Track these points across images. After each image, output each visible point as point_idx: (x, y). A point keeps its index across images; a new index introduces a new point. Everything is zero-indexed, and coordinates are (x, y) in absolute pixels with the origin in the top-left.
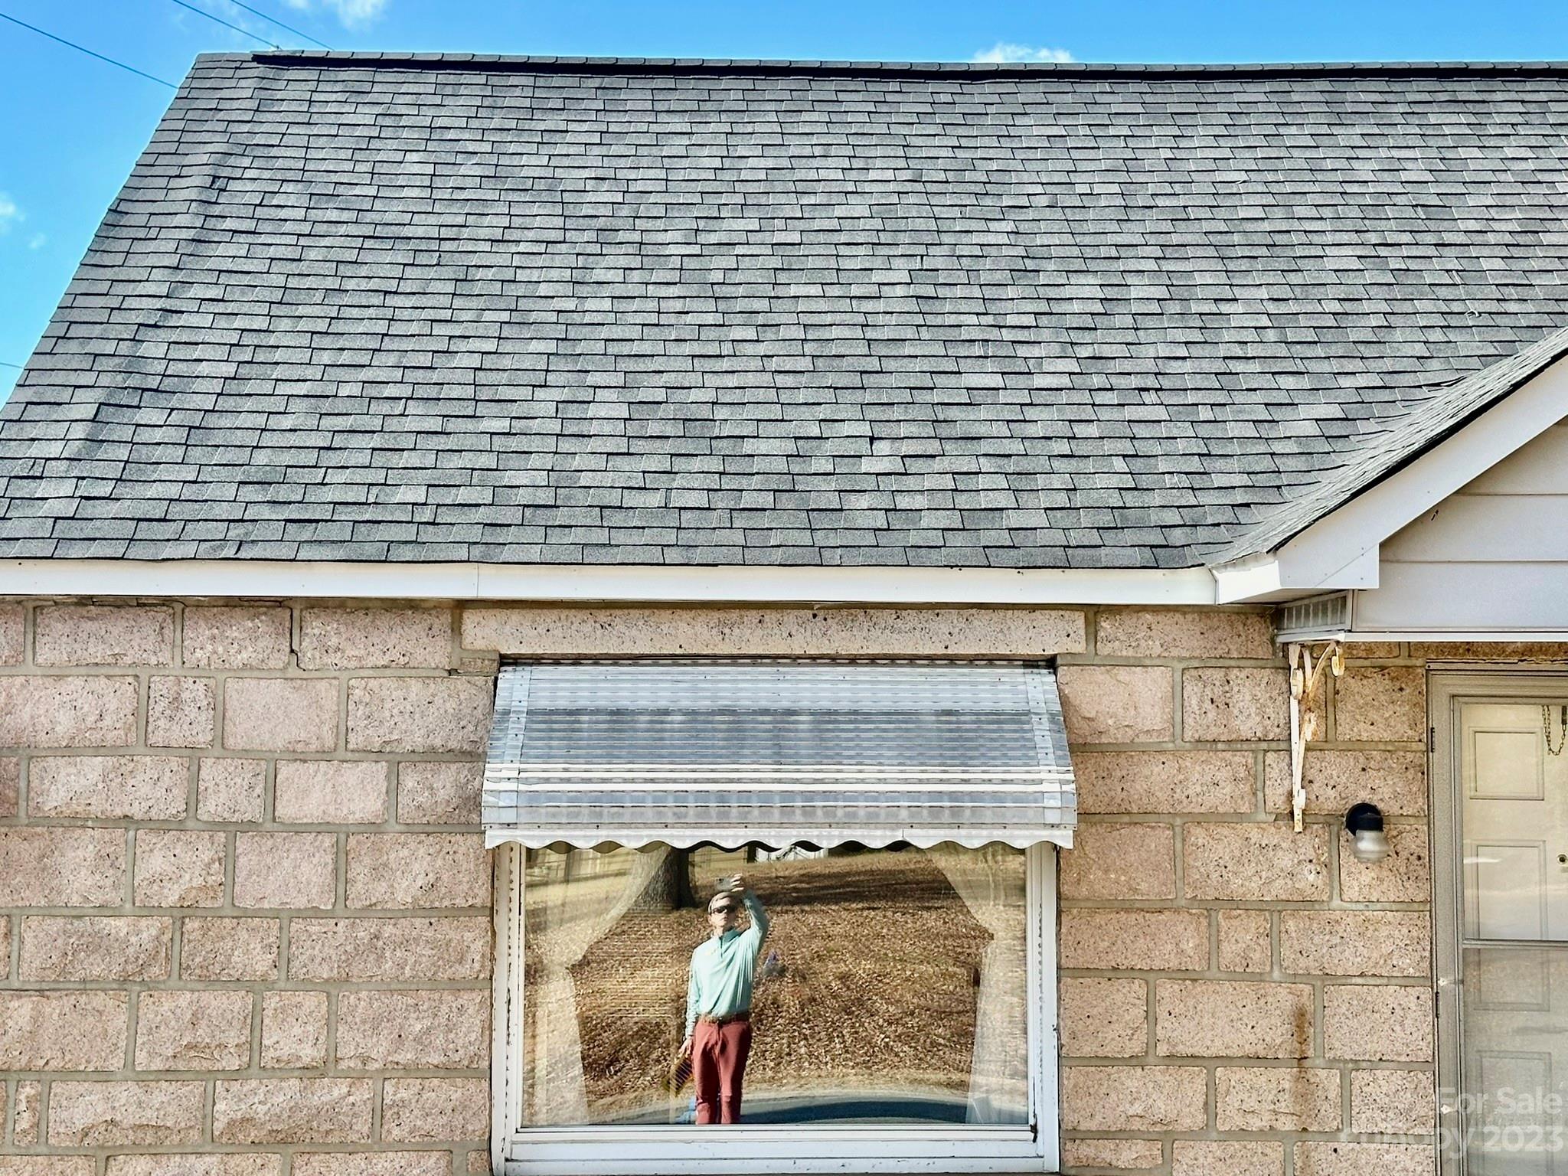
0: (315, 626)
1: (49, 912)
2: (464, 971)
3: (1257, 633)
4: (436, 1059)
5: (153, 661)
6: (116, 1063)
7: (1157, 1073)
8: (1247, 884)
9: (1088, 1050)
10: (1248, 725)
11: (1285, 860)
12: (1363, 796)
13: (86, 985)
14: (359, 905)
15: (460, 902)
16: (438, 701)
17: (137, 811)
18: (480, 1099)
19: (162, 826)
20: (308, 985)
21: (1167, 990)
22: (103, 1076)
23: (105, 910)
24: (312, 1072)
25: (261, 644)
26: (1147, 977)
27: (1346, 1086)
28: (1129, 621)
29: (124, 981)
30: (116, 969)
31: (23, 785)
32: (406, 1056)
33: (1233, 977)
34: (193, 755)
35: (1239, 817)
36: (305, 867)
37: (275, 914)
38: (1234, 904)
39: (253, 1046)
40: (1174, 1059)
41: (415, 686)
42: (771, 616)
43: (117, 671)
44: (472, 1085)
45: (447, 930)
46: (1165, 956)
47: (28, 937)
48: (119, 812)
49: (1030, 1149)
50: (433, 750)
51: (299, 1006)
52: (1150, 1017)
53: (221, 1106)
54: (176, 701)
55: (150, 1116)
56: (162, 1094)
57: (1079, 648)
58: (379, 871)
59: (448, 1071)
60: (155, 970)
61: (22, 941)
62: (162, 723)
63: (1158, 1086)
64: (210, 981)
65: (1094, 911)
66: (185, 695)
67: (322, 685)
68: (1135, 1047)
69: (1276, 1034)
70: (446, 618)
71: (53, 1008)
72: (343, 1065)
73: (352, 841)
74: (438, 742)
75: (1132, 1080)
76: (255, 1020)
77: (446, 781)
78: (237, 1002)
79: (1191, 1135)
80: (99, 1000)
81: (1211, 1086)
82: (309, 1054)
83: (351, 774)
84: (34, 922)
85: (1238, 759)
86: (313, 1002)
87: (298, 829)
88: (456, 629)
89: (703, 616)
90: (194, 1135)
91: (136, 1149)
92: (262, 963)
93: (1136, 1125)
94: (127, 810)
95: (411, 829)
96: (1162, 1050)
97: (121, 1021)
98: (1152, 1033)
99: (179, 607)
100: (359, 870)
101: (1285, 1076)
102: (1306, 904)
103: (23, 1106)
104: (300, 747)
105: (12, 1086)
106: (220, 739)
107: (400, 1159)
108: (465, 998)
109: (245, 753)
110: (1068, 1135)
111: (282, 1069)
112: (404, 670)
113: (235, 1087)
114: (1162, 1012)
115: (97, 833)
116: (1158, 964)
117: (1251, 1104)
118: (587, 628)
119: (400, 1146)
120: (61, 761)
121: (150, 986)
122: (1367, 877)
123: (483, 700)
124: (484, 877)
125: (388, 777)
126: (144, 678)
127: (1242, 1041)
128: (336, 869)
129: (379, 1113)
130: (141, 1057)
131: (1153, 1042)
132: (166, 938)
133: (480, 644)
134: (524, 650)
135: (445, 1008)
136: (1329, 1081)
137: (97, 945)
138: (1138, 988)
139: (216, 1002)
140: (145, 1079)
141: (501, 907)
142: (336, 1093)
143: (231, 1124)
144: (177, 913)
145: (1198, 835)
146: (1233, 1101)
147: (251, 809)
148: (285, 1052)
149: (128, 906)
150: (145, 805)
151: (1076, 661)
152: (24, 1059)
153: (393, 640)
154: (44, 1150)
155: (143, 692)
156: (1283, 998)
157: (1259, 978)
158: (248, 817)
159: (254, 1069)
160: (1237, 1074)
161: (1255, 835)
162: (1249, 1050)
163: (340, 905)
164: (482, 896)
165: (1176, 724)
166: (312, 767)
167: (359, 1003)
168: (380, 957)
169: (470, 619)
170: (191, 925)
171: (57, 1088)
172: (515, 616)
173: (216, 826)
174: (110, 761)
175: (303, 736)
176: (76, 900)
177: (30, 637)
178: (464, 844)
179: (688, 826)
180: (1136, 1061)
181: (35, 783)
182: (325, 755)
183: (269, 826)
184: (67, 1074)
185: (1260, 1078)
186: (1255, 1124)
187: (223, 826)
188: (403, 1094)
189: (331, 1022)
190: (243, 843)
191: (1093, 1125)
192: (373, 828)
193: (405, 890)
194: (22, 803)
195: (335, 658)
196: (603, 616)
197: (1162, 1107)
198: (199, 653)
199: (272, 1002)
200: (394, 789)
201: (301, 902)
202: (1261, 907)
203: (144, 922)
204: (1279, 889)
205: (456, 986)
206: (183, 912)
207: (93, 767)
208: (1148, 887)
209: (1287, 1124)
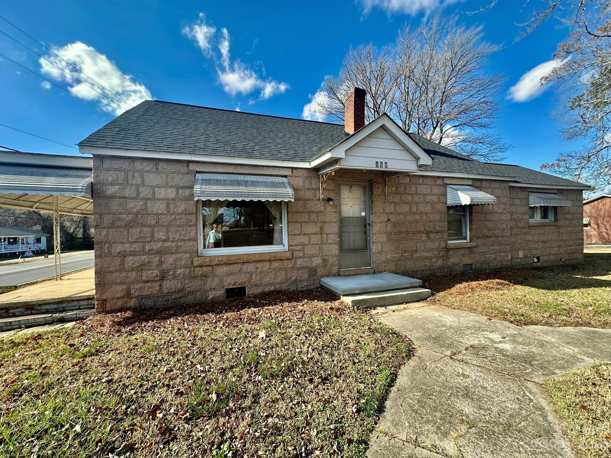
0: (161, 165)
1: (109, 214)
2: (192, 223)
3: (315, 173)
4: (187, 238)
5: (128, 169)
6: (125, 240)
7: (302, 236)
8: (314, 209)
9: (292, 233)
10: (314, 187)
11: (319, 206)
12: (329, 197)
13: (118, 227)
14: (171, 212)
15: (190, 212)
16: (185, 178)
17: (126, 195)
18: (196, 244)
19: (132, 199)
20: (163, 226)
21: (303, 224)
22: (123, 243)
23: (121, 213)
24: (164, 241)
25: (150, 167)
26: (301, 222)
27: (327, 236)
28: (297, 170)
29: (126, 226)
30: (124, 224)
31: (102, 190)
32: (182, 238)
33: (312, 222)
34: (138, 186)
35: (313, 200)
36: (161, 206)
37: (156, 214)
38: (312, 212)
39: (152, 236)
40: (305, 234)
41: (181, 175)
42: (243, 167)
43: (120, 170)
44: (194, 242)
45: (188, 217)
46: (303, 219)
47: (105, 218)
48: (122, 196)
49: (283, 248)
50: (184, 186)
51: (161, 230)
52: (301, 228)
53: (147, 247)
54: (134, 176)
55: (132, 249)
56: (135, 245)
57: (291, 174)
58: (175, 207)
59: (190, 240)
60: (132, 224)
61: (103, 219)
62: (131, 180)
63: (302, 238)
64: (143, 226)
65: (293, 213)
66: (135, 175)
67: (163, 175)
68: (299, 233)
69: (318, 230)
70: (186, 164)
71: (111, 230)
72: (170, 239)
73: (170, 202)
74: (185, 185)
75: (299, 237)
76: (153, 233)
77: (187, 192)
78: (149, 229)
79: (307, 245)
80: (121, 229)
81: (309, 237)
82: (163, 238)
83: (169, 190)
84: (106, 215)
85: (313, 191)
86: (163, 229)
87: (159, 199)
88: (188, 166)
89: (232, 166)
90: (142, 252)
91: (130, 255)
92: (153, 223)
93: (299, 244)
94: (124, 195)
95: (181, 200)
96: (303, 233)
97: (126, 233)
98: (301, 230)
99: (133, 159)
100: (171, 206)
101: (319, 236)
102: (322, 212)
103: (106, 248)
104: (159, 185)
105: (103, 245)
106: (143, 183)
107: (181, 255)
108: (192, 228)
109: (148, 186)
110: (289, 246)
111: (159, 240)
112: (178, 173)
113: (149, 244)
114: (303, 228)
115: (118, 199)
116: (302, 221)
117: (315, 240)
118: (212, 167)
119: (181, 252)
120: (110, 186)
121: (132, 227)
122: (330, 208)
123: (193, 178)
124: (195, 208)
125: (176, 191)
126: (127, 172)
127: (314, 231)
128: (167, 206)
129: (177, 247)
130: (130, 239)
131: (301, 232)
132: (134, 218)
133: (192, 169)
134: (201, 170)
135: (188, 230)
136: (325, 236)
137: (119, 220)
138: (299, 224)
139: (145, 229)
140: (131, 243)
141: (198, 213)
142: (169, 244)
143: (149, 250)
144: (136, 214)
145: (307, 202)
146: (312, 240)
147: (150, 196)
148: (159, 237)
149: (126, 213)
150: (128, 195)
151: (290, 176)
152: (105, 240)
153: (176, 167)
154: (111, 256)
155: (126, 174)
156: (319, 225)
157: (316, 222)
158: (149, 197)
159: (153, 241)
160: (313, 236)
161: (315, 202)
162: (315, 232)
163: (168, 213)
164: (194, 211)
165: (304, 186)
166: (162, 189)
167: (173, 229)
168: (176, 221)
169: (190, 165)
170: (139, 216)
171: (113, 245)
172: (199, 165)
173: (142, 199)
174: (120, 186)
175: (159, 183)
176: (114, 211)
177: (101, 163)
178: (191, 202)
179: (231, 197)
180: (299, 235)
181: (104, 190)
182: (163, 187)
183: (153, 199)
184: (114, 242)
185: (317, 236)
186: (315, 242)
187: (144, 199)
188: (181, 244)
189: (167, 232)
190: (148, 202)
191: (293, 244)
192: (174, 199)
193: (180, 210)
194: (102, 194)
195: (165, 170)
196: (214, 165)
197: (303, 241)
198: (138, 168)
199: (156, 229)
200: (177, 193)
201: (160, 212)
202: (316, 212)
203: (129, 215)
204: (318, 210)
205: (190, 226)
206: (137, 214)
207: (116, 188)
208: (300, 209)
209: (319, 243)
